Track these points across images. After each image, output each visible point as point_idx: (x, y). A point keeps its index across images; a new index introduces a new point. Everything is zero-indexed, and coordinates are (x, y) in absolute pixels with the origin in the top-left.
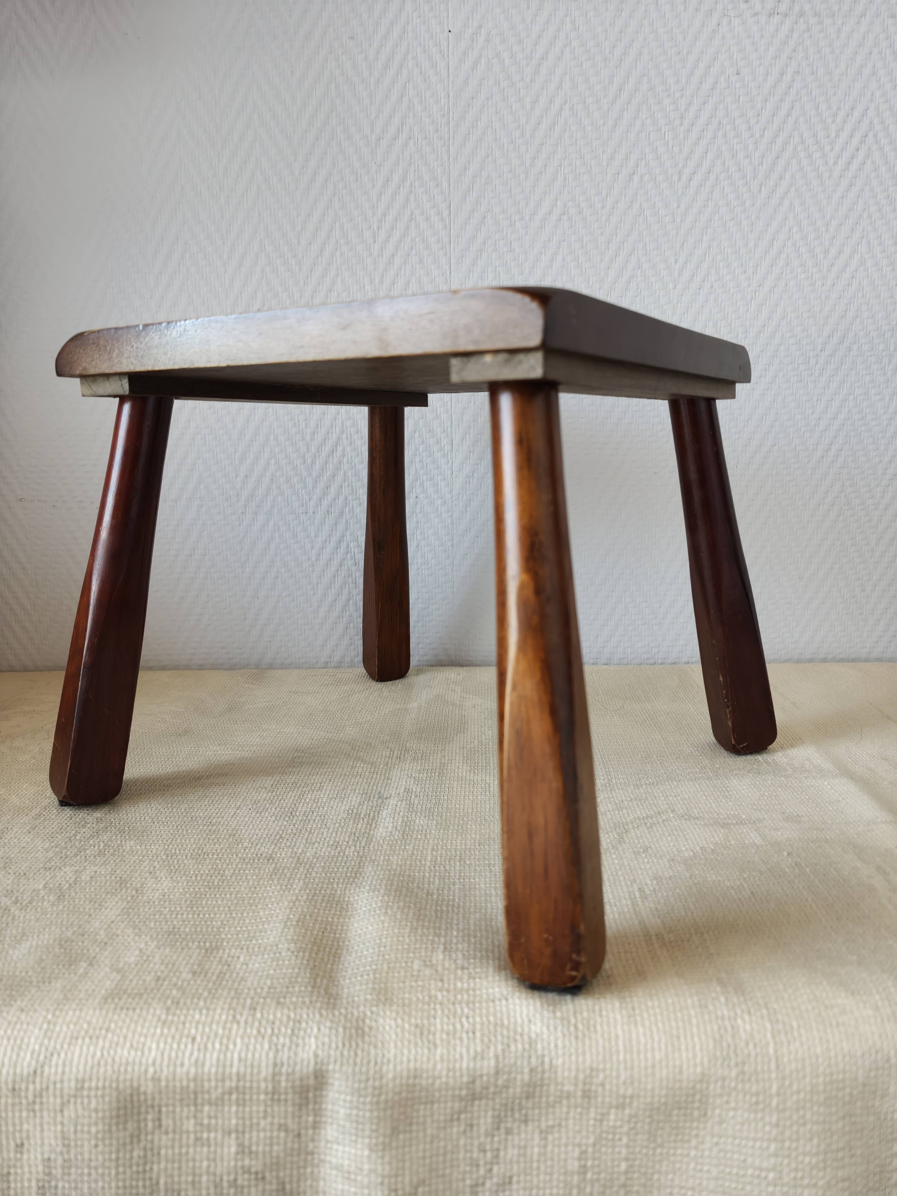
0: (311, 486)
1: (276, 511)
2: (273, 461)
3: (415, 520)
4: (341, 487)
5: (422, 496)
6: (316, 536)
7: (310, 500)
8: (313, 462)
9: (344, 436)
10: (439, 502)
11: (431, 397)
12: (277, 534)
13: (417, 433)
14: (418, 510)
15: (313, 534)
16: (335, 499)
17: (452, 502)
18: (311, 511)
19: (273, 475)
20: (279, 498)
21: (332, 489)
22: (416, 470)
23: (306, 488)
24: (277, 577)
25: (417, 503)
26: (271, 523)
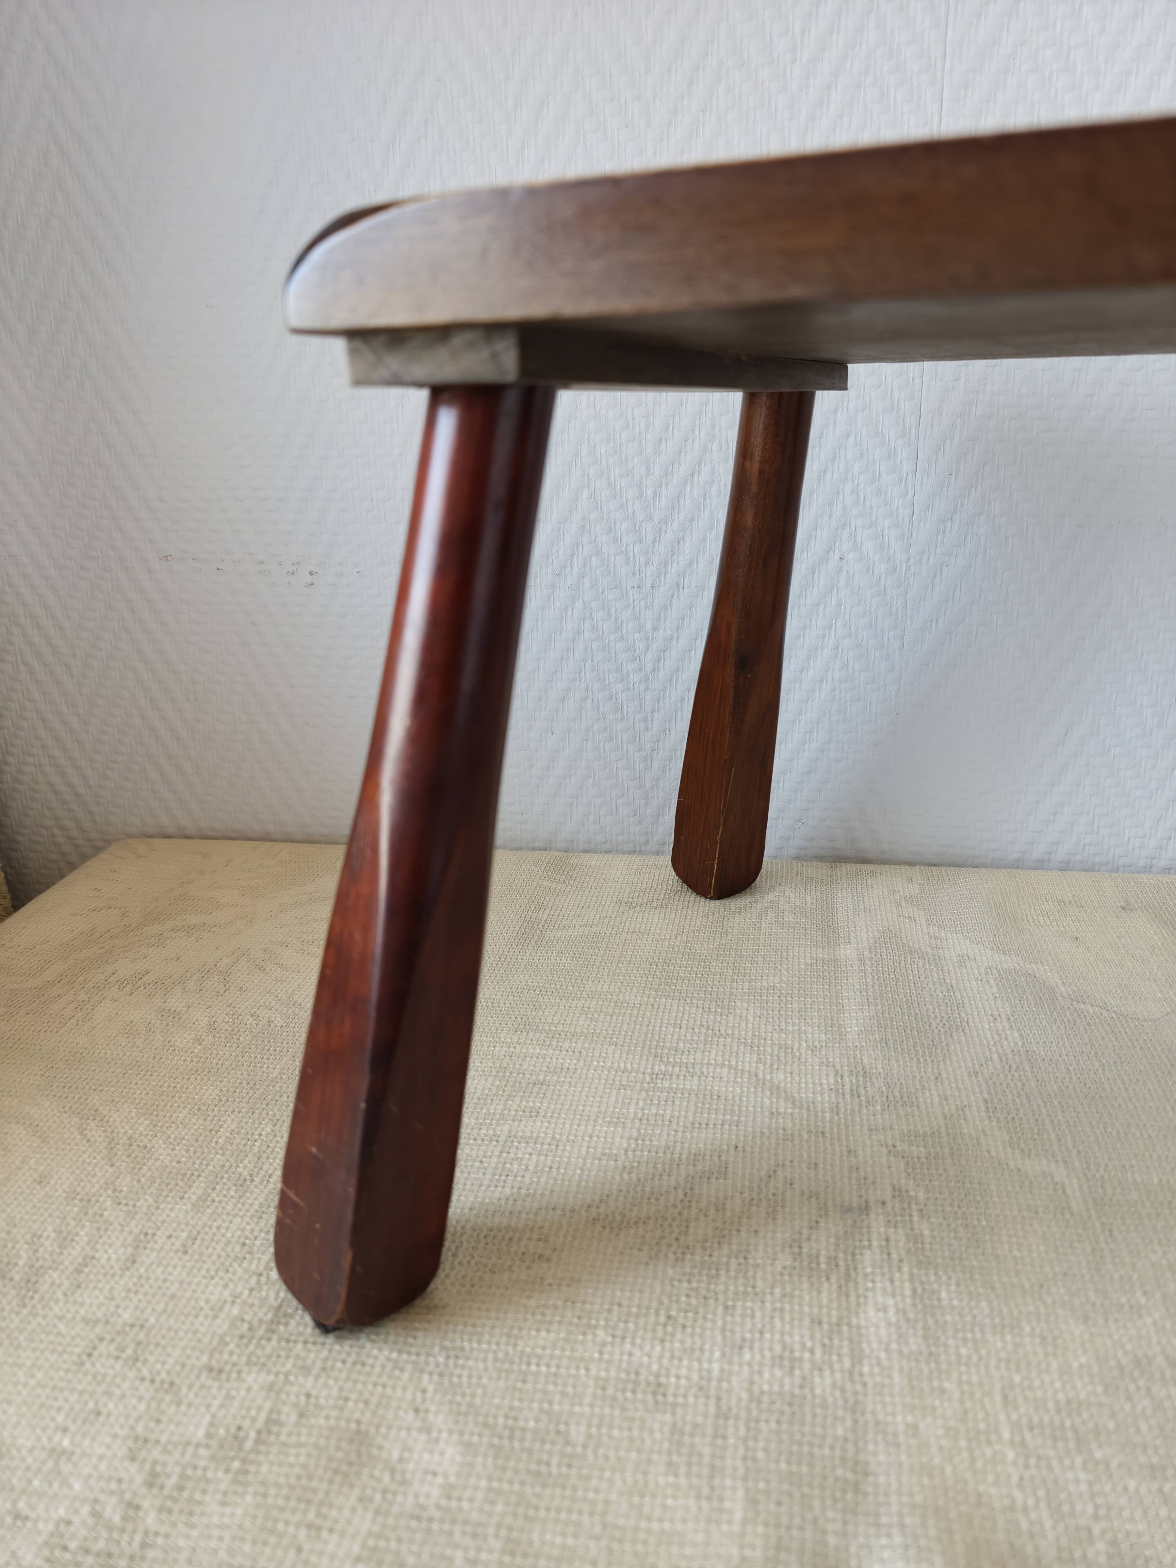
0: (650, 538)
1: (587, 583)
2: (585, 493)
3: (834, 601)
4: (704, 539)
5: (851, 556)
6: (655, 629)
7: (647, 564)
8: (656, 495)
9: (715, 446)
10: (883, 567)
11: (854, 369)
12: (587, 624)
13: (851, 439)
14: (842, 583)
15: (649, 626)
16: (691, 563)
17: (908, 568)
18: (649, 584)
19: (584, 519)
20: (594, 561)
21: (688, 543)
22: (844, 508)
23: (641, 541)
24: (586, 699)
25: (840, 570)
26: (579, 604)
